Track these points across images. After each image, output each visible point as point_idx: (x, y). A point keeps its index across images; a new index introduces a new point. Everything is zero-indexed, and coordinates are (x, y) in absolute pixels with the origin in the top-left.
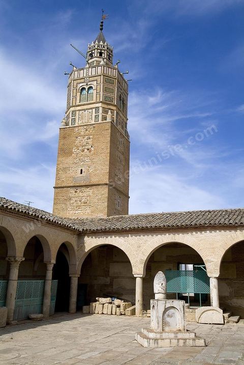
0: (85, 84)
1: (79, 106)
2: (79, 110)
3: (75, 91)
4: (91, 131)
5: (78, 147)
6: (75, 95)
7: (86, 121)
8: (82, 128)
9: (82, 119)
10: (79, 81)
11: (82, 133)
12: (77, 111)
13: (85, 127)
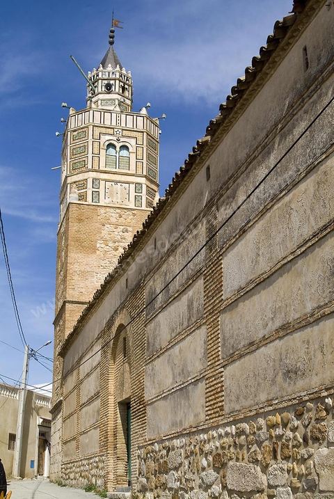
0: (115, 138)
1: (105, 172)
2: (106, 181)
3: (96, 145)
4: (129, 220)
5: (106, 242)
6: (96, 151)
7: (119, 201)
8: (112, 210)
9: (112, 195)
10: (104, 130)
11: (113, 220)
12: (103, 180)
13: (118, 211)
